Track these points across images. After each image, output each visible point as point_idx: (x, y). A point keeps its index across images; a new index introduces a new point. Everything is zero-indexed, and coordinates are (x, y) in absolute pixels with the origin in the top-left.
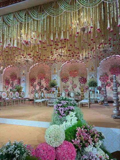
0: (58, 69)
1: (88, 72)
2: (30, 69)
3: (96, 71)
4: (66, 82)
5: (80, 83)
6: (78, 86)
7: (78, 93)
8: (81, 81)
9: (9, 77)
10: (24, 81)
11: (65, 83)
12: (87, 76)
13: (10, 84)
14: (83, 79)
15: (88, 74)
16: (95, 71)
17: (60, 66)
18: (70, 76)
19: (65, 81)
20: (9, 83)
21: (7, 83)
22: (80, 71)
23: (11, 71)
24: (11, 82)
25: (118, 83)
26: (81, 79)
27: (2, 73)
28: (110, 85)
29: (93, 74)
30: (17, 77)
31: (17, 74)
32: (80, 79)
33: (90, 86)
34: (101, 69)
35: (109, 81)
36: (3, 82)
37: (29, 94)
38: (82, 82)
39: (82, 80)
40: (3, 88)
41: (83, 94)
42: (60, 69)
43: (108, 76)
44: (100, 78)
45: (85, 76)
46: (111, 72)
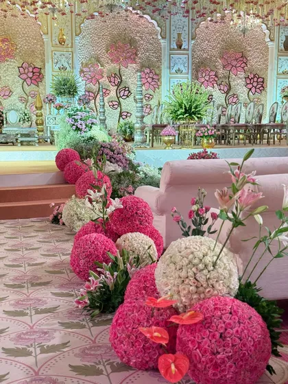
1: (49, 49)
3: (72, 47)
5: (21, 81)
6: (18, 91)
7: (26, 115)
8: (25, 76)
12: (43, 61)
14: (31, 69)
15: (50, 56)
16: (70, 50)
22: (21, 43)
25: (126, 87)
26: (26, 71)
28: (108, 92)
29: (64, 59)
32: (21, 69)
33: (61, 93)
34: (84, 42)
35: (105, 80)
38: (29, 80)
39: (30, 75)
41: (42, 115)
44: (82, 71)
45: (38, 60)
46: (111, 54)
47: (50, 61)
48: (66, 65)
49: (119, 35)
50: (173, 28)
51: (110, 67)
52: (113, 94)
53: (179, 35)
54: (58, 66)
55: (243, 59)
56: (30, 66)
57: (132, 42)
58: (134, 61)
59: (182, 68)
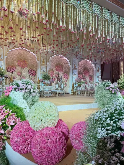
0: (4, 55)
1: (39, 65)
4: (13, 72)
5: (29, 75)
6: (28, 78)
8: (30, 73)
11: (11, 74)
12: (37, 69)
14: (32, 71)
15: (40, 67)
17: (7, 52)
18: (18, 66)
19: (11, 71)
22: (29, 63)
26: (31, 71)
29: (44, 68)
32: (29, 71)
35: (54, 76)
39: (32, 73)
41: (39, 86)
42: (6, 56)
43: (54, 72)
45: (35, 68)
46: (56, 68)
47: (40, 69)
48: (44, 70)
49: (58, 63)
50: (73, 62)
51: (55, 72)
52: (56, 80)
53: (75, 64)
54: (42, 70)
55: (88, 72)
56: (32, 70)
57: (62, 65)
58: (62, 71)
59: (76, 73)
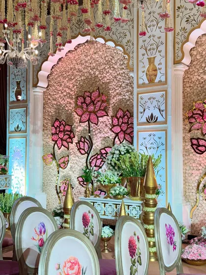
2: (189, 46)
9: (69, 104)
10: (151, 119)
13: (75, 140)
20: (70, 134)
21: (61, 135)
23: (80, 71)
24: (80, 128)
27: (35, 86)
30: (113, 101)
31: (112, 85)
36: (45, 128)
37: (186, 197)
40: (44, 159)
